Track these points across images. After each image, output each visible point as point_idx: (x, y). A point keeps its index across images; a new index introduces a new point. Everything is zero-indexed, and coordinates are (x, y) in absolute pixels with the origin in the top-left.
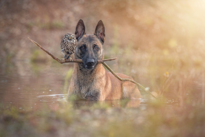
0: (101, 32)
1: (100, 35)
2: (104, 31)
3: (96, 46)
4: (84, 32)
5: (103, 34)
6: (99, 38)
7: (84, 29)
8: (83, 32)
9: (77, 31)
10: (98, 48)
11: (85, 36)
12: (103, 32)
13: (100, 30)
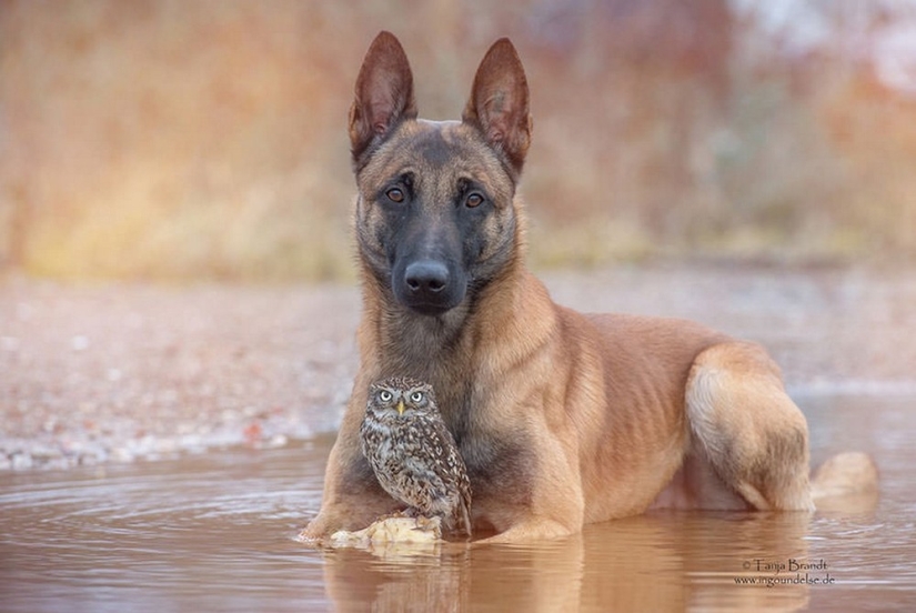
0: (508, 109)
1: (503, 126)
2: (524, 103)
3: (473, 189)
4: (407, 106)
5: (517, 119)
6: (490, 144)
7: (405, 87)
8: (400, 107)
9: (365, 100)
10: (482, 200)
11: (409, 128)
12: (518, 105)
13: (499, 95)
